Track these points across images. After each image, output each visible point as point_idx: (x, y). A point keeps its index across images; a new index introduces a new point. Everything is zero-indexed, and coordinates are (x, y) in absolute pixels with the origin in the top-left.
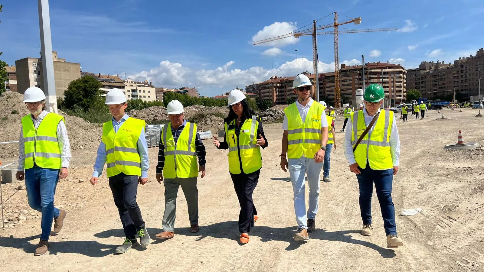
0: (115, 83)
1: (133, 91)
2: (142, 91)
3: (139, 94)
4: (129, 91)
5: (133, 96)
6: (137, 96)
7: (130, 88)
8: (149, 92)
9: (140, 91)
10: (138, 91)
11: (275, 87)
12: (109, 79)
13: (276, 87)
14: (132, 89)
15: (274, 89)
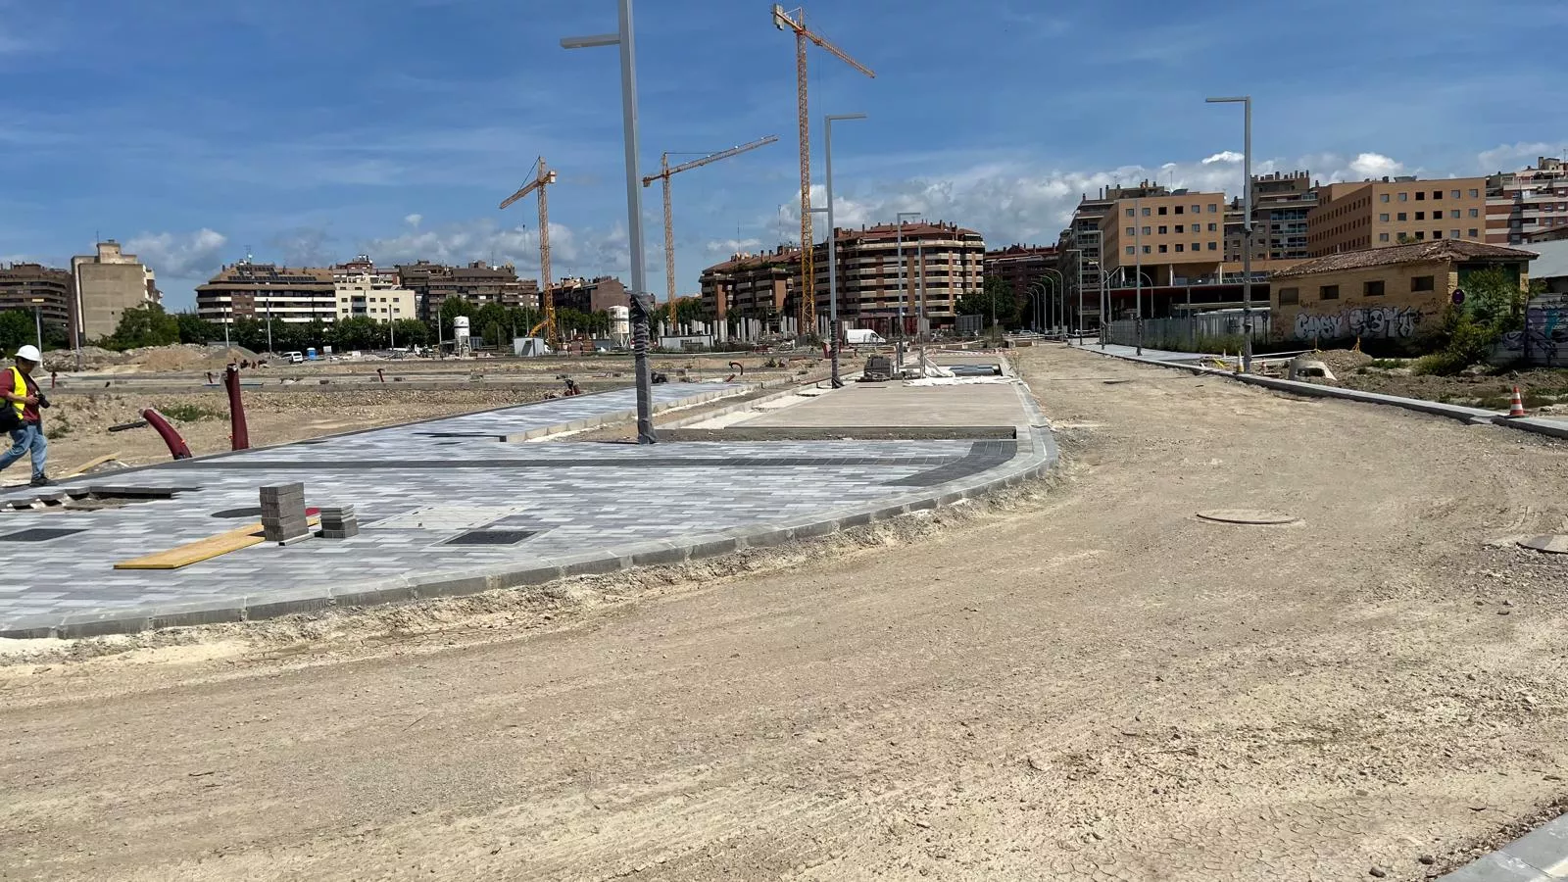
0: (317, 283)
1: (356, 299)
2: (378, 300)
3: (369, 305)
4: (344, 300)
5: (355, 310)
6: (364, 309)
7: (349, 294)
8: (396, 300)
9: (373, 300)
10: (367, 300)
11: (720, 282)
12: (308, 276)
13: (725, 283)
14: (352, 297)
15: (720, 287)
